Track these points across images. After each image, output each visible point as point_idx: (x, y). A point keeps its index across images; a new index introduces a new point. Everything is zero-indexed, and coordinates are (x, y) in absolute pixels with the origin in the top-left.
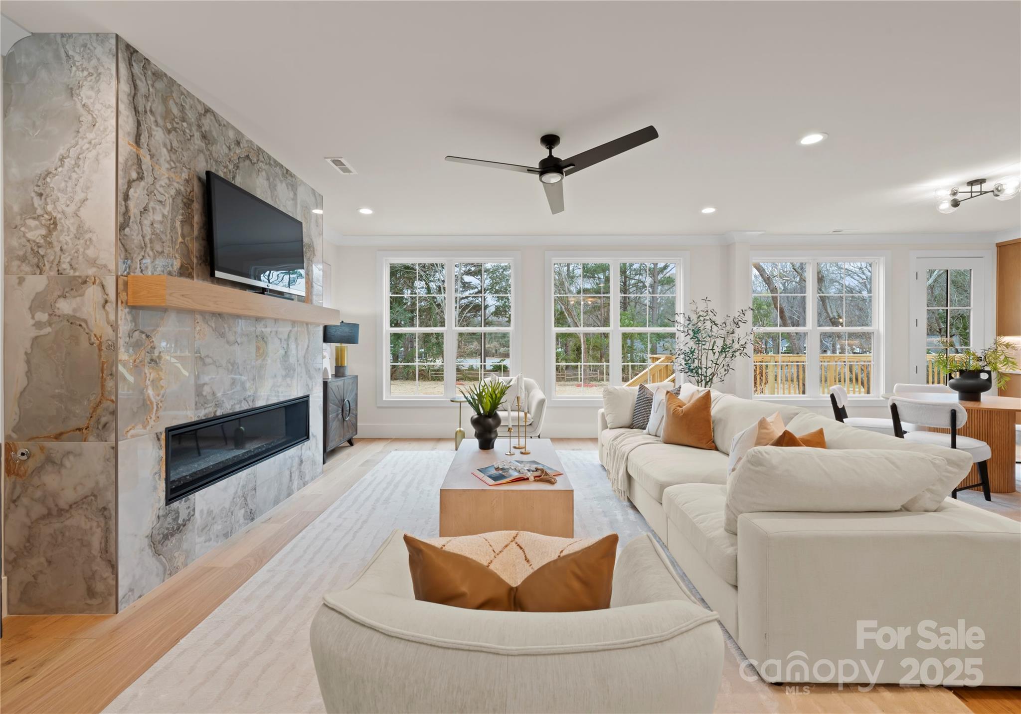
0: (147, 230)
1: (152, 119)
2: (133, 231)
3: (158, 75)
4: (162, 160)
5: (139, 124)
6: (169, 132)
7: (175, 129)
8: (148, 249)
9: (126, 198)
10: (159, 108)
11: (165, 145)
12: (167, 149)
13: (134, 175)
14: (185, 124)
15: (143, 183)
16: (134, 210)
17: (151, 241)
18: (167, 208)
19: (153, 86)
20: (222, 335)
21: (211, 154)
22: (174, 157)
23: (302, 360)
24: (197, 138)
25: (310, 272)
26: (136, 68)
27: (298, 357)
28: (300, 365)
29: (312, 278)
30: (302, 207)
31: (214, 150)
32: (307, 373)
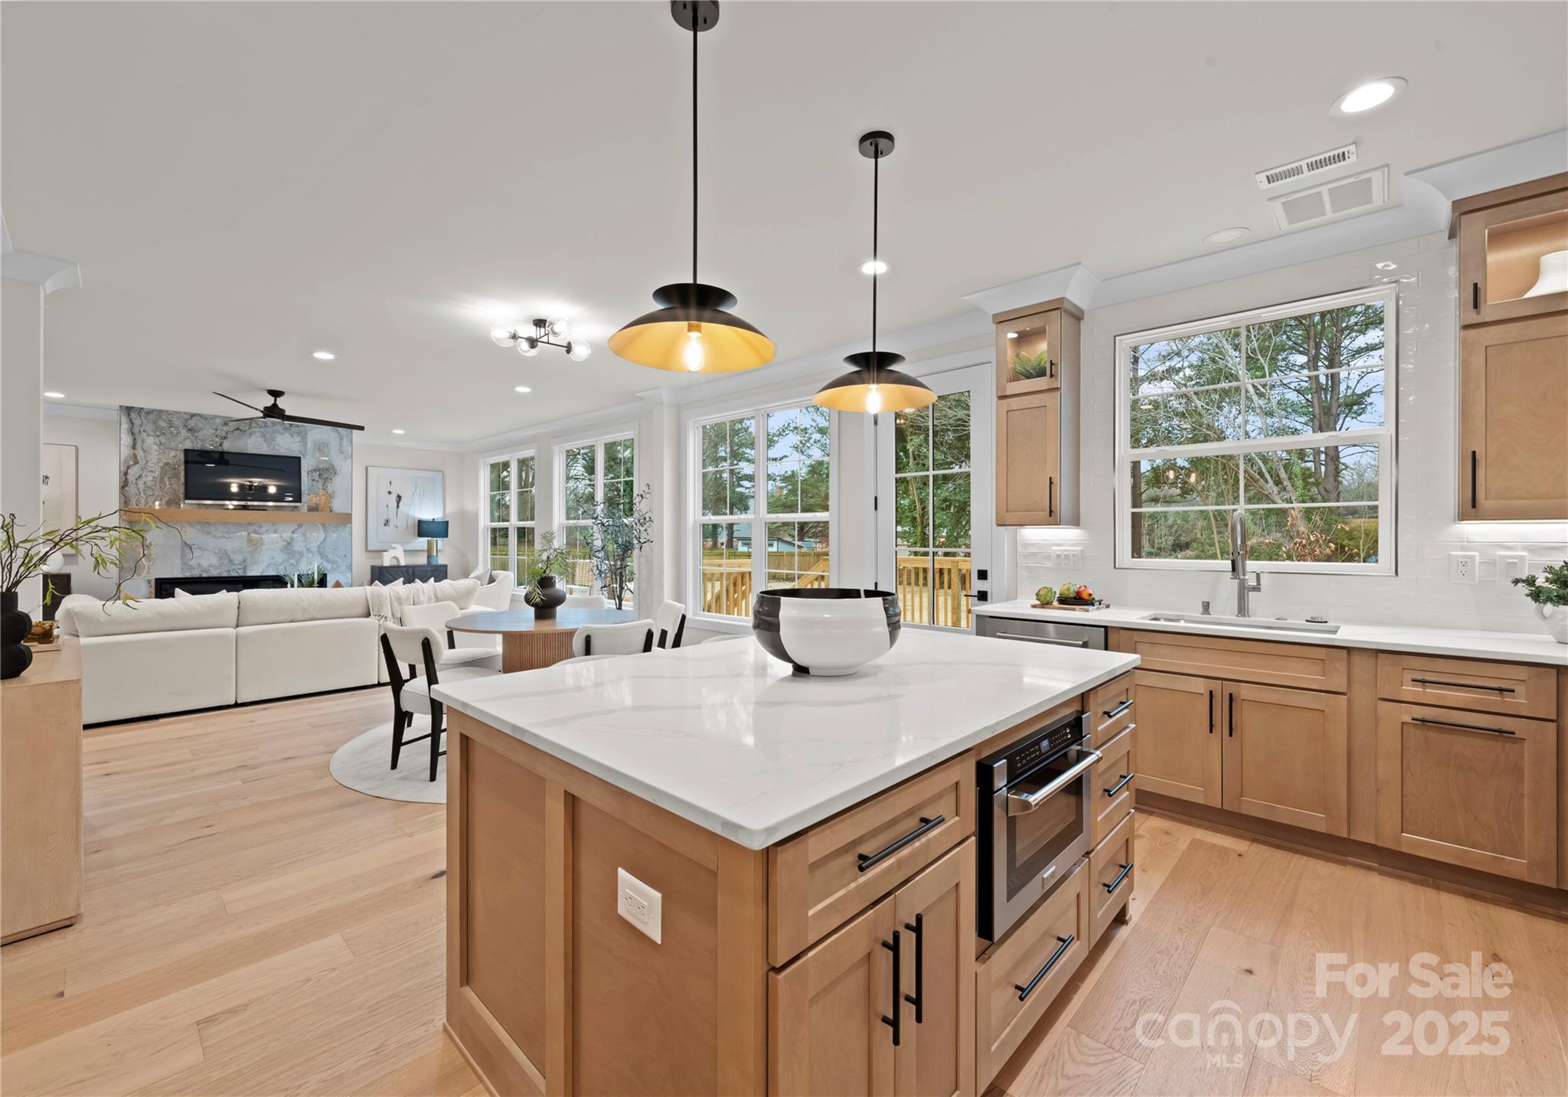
0: (140, 486)
1: (145, 434)
3: (149, 412)
4: (153, 452)
5: (135, 439)
6: (158, 436)
7: (163, 434)
8: (142, 495)
9: (126, 474)
10: (150, 427)
11: (154, 444)
12: (157, 445)
13: (132, 463)
14: (172, 429)
15: (138, 466)
16: (130, 477)
17: (144, 491)
18: (157, 473)
19: (145, 419)
20: (209, 533)
21: (197, 437)
22: (162, 448)
23: (314, 549)
24: (184, 433)
25: (329, 487)
26: (133, 415)
27: (308, 547)
28: (311, 552)
29: (333, 492)
30: (315, 444)
31: (200, 435)
32: (322, 558)
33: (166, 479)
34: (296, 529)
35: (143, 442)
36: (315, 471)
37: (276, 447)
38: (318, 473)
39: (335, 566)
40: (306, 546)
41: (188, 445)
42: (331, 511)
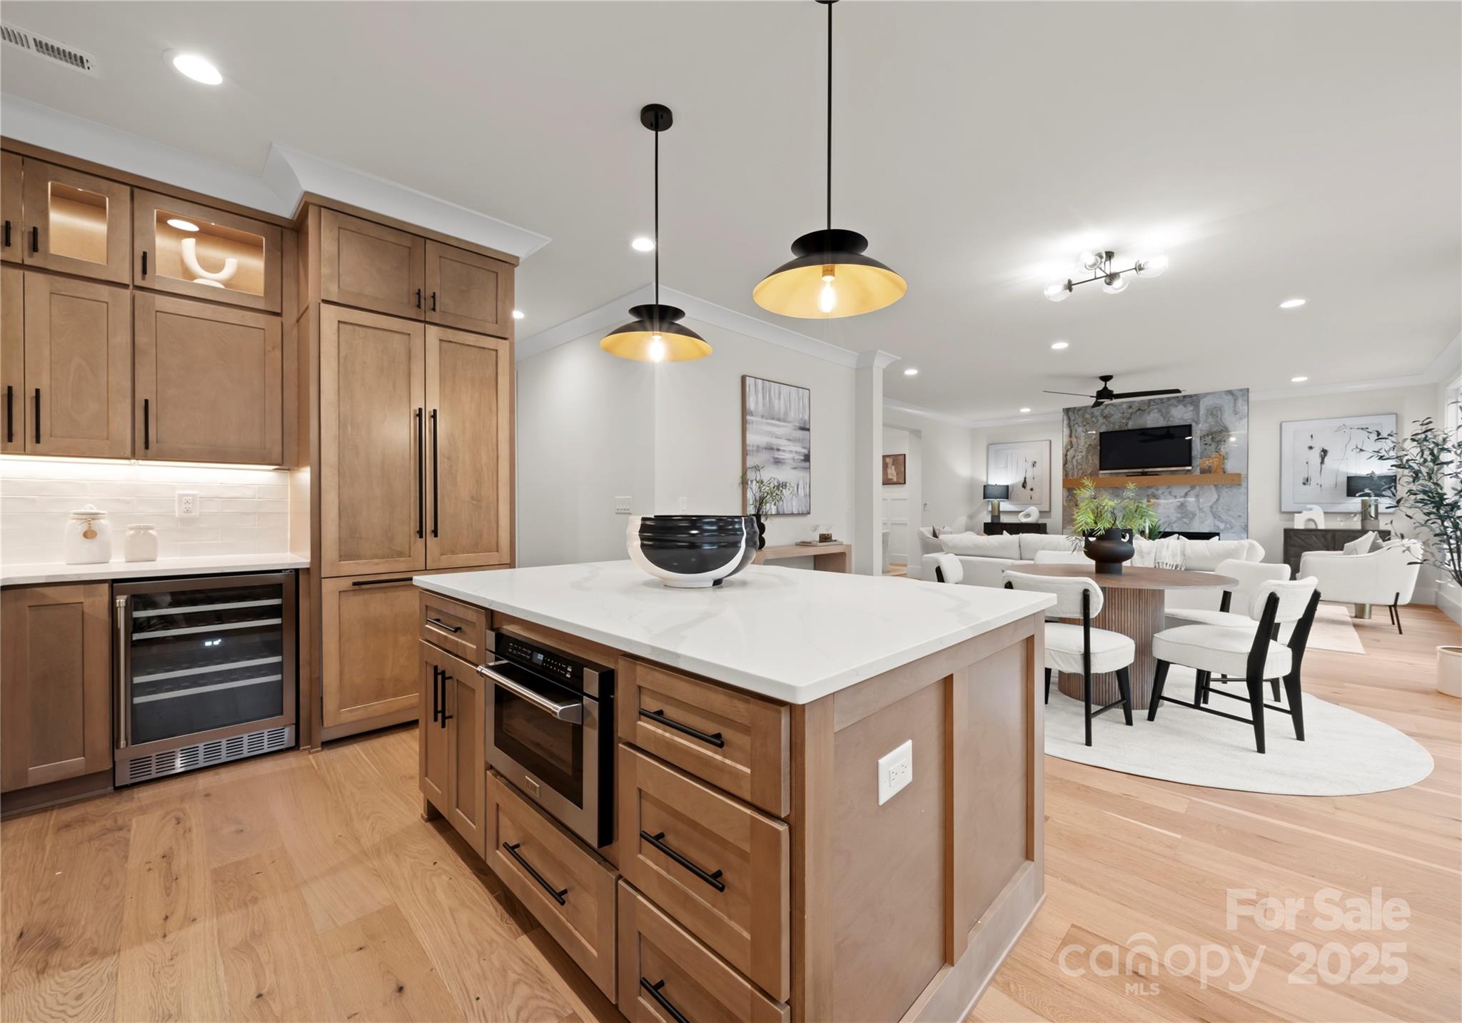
0: (1075, 463)
1: (1078, 426)
2: (1069, 466)
3: (1080, 409)
4: (1082, 437)
5: (1071, 431)
8: (1075, 470)
9: (1066, 455)
10: (1080, 420)
11: (1083, 431)
13: (1069, 447)
14: (1094, 419)
15: (1073, 449)
16: (1069, 458)
17: (1077, 467)
18: (1084, 452)
19: (1078, 415)
21: (1110, 422)
22: (1087, 433)
23: (1207, 510)
24: (1101, 420)
25: (1222, 449)
26: (1070, 414)
27: (1201, 506)
28: (1203, 512)
29: (1227, 453)
30: (1208, 410)
31: (1112, 420)
32: (1215, 518)
33: (1090, 457)
34: (1189, 491)
35: (1076, 431)
36: (1208, 435)
37: (1171, 419)
38: (1211, 437)
39: (1228, 526)
40: (1199, 506)
41: (1103, 429)
42: (1224, 472)
